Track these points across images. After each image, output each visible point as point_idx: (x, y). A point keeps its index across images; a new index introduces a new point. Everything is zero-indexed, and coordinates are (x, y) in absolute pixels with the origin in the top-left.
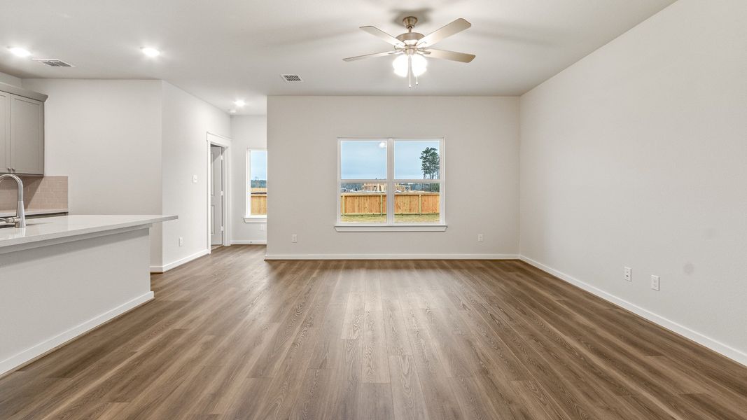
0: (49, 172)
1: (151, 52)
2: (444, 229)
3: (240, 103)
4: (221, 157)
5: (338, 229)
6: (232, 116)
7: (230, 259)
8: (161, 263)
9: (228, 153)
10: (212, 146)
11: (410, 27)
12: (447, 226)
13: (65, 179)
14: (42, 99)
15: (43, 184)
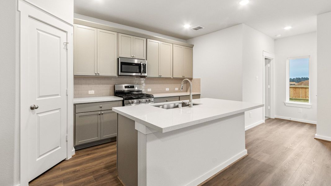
0: (194, 77)
14: (192, 47)
15: (193, 82)
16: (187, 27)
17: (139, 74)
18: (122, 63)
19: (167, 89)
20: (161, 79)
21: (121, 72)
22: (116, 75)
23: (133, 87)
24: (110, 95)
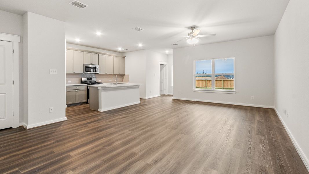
0: (126, 74)
1: (140, 45)
2: (235, 93)
3: (167, 52)
4: (165, 68)
5: (194, 91)
6: (168, 55)
7: (164, 98)
8: (145, 97)
9: (167, 66)
10: (161, 64)
11: (193, 30)
12: (236, 92)
13: (128, 75)
14: (124, 57)
15: (125, 76)
16: (120, 49)
17: (95, 72)
18: (86, 67)
19: (111, 81)
20: (106, 75)
21: (86, 71)
22: (83, 73)
23: (91, 79)
24: (79, 83)
